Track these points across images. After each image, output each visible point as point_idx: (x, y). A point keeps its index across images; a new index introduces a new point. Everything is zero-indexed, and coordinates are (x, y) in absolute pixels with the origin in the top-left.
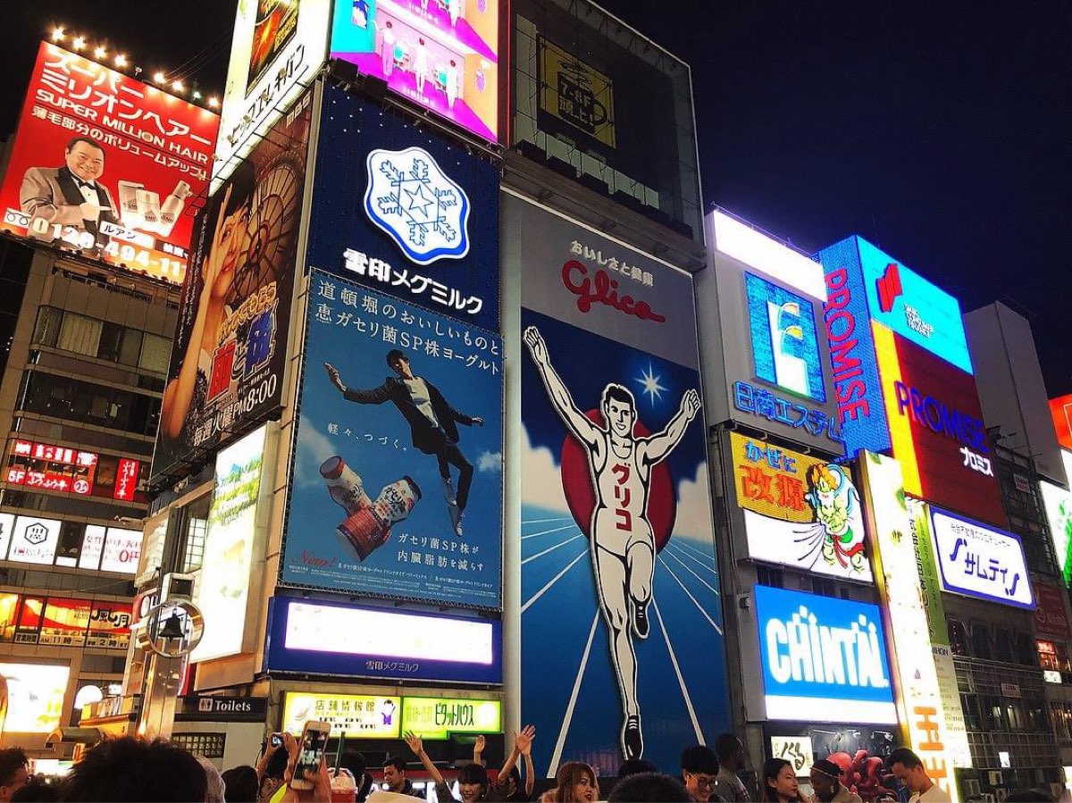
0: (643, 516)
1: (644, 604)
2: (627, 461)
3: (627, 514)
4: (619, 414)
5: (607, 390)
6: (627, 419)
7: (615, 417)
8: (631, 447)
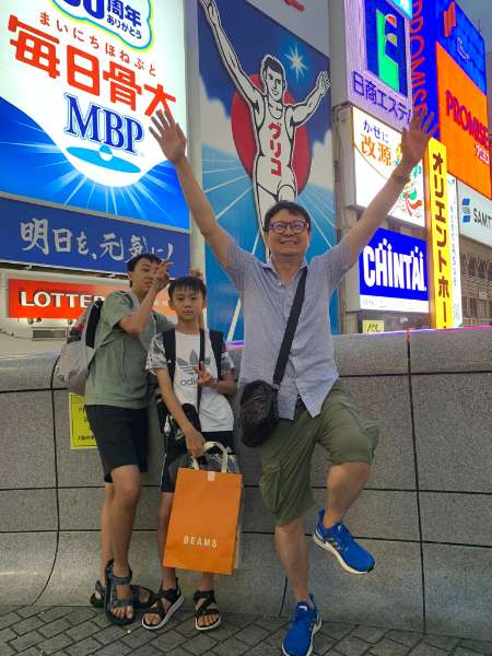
0: (289, 166)
2: (279, 121)
3: (279, 163)
4: (274, 81)
6: (280, 87)
7: (271, 84)
8: (282, 110)
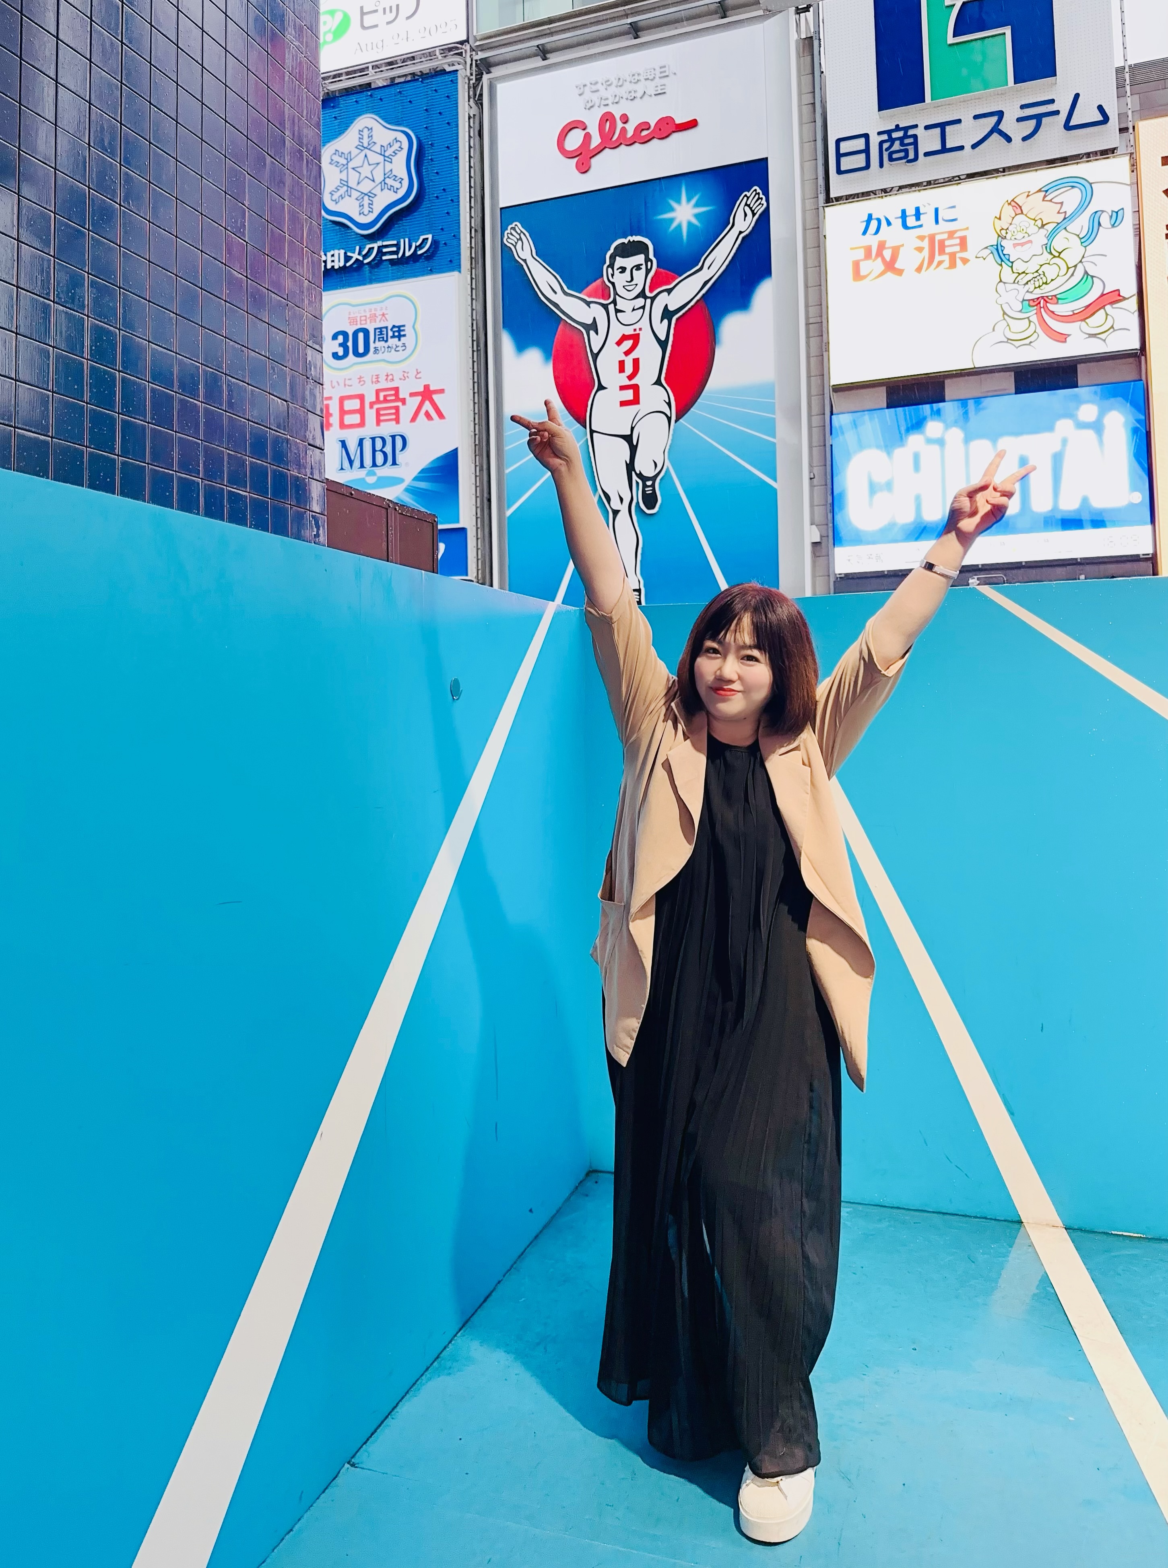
1: (654, 479)
2: (637, 326)
4: (628, 273)
5: (612, 251)
8: (643, 307)
